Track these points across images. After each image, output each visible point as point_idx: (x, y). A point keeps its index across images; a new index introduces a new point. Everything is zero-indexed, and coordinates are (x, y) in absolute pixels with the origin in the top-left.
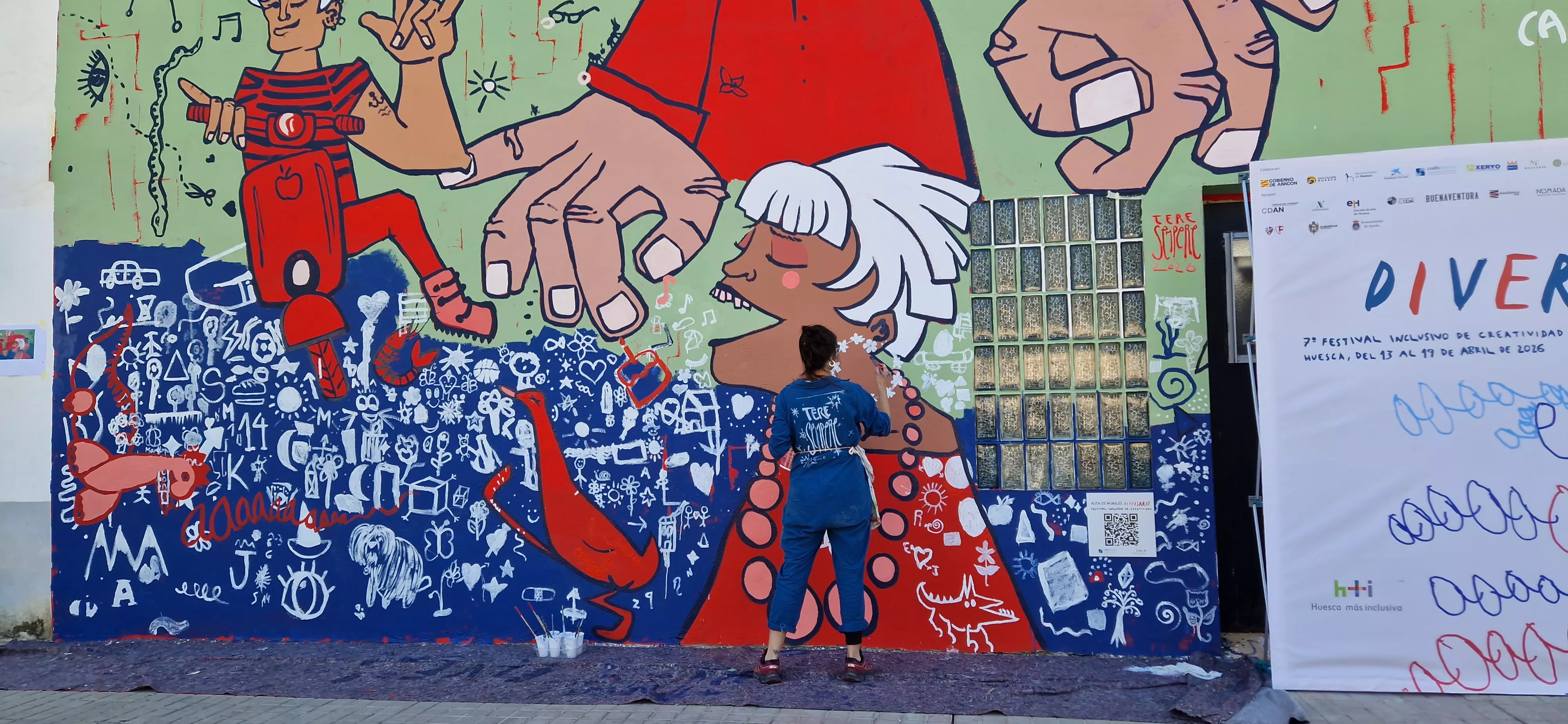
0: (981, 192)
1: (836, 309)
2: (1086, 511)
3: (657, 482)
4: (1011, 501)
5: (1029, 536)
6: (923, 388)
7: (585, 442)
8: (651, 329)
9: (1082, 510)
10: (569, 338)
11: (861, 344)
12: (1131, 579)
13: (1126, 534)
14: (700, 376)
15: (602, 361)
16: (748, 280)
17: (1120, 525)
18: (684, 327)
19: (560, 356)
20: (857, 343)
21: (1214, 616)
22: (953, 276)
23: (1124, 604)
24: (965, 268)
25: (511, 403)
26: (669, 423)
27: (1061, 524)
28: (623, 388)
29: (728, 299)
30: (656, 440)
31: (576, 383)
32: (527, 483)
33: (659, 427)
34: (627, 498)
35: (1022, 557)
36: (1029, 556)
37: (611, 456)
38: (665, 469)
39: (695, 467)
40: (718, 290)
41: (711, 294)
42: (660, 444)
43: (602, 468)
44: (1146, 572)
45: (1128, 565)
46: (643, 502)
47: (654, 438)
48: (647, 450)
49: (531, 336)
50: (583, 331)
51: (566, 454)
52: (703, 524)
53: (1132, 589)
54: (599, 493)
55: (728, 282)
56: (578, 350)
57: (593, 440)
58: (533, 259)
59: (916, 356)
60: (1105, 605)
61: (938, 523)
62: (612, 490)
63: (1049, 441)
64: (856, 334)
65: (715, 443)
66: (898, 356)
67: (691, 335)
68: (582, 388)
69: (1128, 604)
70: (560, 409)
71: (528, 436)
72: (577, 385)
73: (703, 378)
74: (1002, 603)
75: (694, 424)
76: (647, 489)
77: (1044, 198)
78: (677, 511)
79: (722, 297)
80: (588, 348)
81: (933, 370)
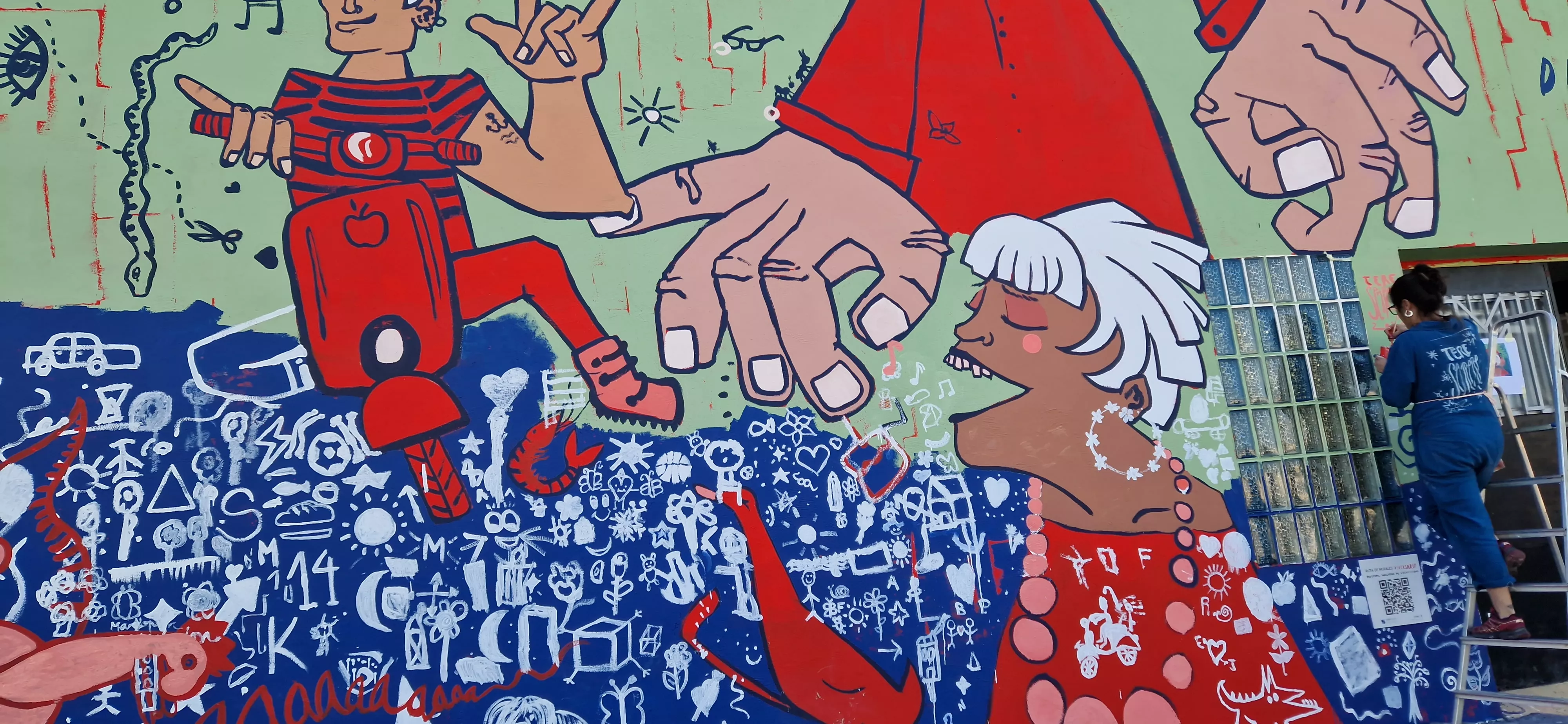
0: (1209, 251)
1: (1085, 375)
2: (1361, 579)
3: (909, 593)
4: (1291, 576)
5: (1315, 614)
6: (1186, 458)
7: (813, 551)
8: (880, 405)
9: (1357, 579)
10: (779, 420)
11: (1116, 413)
12: (1415, 648)
13: (1402, 601)
14: (944, 458)
15: (823, 446)
16: (984, 344)
17: (1395, 591)
18: (919, 401)
19: (770, 442)
20: (1112, 412)
21: (1489, 676)
22: (1196, 337)
23: (1413, 676)
24: (1206, 329)
25: (711, 507)
26: (915, 518)
27: (1342, 597)
28: (853, 478)
29: (965, 366)
30: (901, 540)
31: (794, 475)
32: (741, 611)
33: (902, 524)
34: (873, 617)
35: (1313, 638)
36: (1319, 636)
37: (848, 565)
38: (916, 576)
39: (951, 569)
40: (952, 357)
41: (944, 361)
42: (907, 545)
43: (837, 582)
44: (1426, 639)
45: (1409, 634)
46: (894, 621)
47: (898, 538)
48: (892, 553)
49: (730, 420)
50: (796, 410)
51: (789, 568)
52: (970, 641)
53: (1417, 659)
54: (836, 616)
55: (963, 347)
56: (793, 434)
57: (823, 547)
58: (725, 323)
59: (1174, 424)
60: (1397, 680)
61: (1225, 610)
62: (853, 609)
63: (1315, 507)
64: (1109, 403)
65: (971, 538)
66: (1157, 425)
67: (928, 410)
68: (801, 482)
69: (1417, 676)
70: (776, 510)
71: (738, 548)
72: (796, 478)
73: (948, 461)
74: (1303, 692)
75: (944, 516)
76: (897, 603)
77: (1268, 258)
78: (937, 628)
79: (958, 364)
80: (805, 431)
81: (1194, 438)
